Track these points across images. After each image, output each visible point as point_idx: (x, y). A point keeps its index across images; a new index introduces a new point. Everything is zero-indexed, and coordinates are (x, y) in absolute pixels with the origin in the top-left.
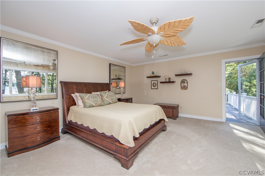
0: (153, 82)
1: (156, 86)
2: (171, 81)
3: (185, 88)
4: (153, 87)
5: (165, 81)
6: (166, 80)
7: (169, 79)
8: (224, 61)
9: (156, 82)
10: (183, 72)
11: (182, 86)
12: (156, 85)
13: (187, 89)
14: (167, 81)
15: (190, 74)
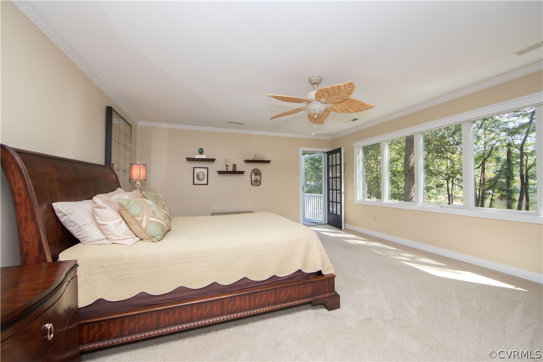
0: (197, 171)
1: (203, 179)
2: (237, 170)
3: (257, 183)
4: (197, 181)
5: (225, 170)
6: (227, 169)
7: (234, 166)
8: (302, 149)
9: (205, 171)
10: (259, 158)
11: (253, 181)
12: (204, 177)
13: (259, 185)
14: (230, 169)
15: (268, 162)
